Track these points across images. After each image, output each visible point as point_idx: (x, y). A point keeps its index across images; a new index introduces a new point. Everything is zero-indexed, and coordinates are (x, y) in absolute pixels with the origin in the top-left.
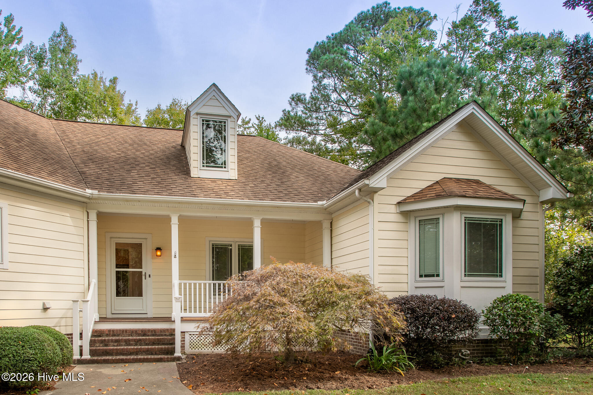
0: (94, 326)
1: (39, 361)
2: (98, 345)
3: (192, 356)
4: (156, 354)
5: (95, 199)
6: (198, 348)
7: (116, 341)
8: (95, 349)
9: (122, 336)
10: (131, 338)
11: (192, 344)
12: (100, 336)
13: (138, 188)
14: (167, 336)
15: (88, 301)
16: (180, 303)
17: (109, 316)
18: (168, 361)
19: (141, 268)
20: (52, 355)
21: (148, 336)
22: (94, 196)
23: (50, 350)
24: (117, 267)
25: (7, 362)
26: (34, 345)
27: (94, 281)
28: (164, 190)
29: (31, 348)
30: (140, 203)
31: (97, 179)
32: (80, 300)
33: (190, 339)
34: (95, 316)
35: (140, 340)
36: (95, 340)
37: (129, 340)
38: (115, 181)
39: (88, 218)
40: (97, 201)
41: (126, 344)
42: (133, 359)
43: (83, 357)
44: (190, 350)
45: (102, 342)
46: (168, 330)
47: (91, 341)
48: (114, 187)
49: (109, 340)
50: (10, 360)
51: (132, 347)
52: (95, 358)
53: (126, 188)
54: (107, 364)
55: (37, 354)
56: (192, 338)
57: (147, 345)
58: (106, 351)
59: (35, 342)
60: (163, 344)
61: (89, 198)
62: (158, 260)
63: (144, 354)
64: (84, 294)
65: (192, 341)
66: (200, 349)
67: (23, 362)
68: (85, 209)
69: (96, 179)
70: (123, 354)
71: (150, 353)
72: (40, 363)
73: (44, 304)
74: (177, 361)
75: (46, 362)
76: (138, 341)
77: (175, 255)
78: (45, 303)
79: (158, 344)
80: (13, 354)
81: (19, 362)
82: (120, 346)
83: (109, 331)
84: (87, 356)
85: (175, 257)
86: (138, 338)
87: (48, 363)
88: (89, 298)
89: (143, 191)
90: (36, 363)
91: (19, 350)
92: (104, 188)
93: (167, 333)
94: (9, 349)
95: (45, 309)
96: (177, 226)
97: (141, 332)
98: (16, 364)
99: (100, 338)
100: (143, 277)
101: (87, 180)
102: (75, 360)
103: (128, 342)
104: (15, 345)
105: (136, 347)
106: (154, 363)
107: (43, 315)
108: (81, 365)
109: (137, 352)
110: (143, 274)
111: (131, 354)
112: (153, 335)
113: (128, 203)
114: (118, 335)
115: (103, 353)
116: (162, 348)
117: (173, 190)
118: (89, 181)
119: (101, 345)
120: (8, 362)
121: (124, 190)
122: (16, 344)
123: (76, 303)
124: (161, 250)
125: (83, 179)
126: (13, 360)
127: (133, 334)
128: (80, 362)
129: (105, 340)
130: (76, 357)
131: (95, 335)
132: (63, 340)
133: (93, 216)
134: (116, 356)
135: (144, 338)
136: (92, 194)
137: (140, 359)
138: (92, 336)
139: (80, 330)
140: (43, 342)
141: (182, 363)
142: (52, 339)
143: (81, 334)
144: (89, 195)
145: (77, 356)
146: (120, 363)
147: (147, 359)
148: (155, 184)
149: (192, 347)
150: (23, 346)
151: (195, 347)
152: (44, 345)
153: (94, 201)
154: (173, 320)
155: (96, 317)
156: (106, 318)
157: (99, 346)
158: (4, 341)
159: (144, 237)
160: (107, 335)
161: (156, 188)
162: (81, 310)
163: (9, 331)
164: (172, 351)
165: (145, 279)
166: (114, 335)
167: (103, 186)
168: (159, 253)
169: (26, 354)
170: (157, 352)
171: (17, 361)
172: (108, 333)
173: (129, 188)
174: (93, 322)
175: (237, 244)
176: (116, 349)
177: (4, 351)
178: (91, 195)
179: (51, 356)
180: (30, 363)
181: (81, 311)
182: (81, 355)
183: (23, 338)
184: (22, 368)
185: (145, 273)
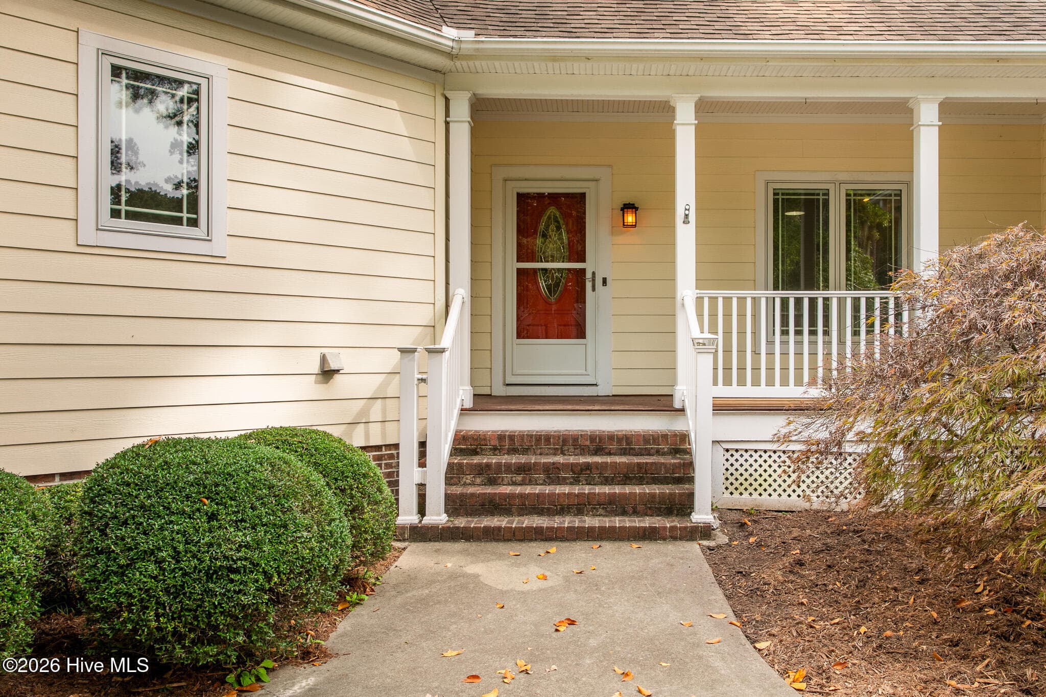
0: (458, 424)
1: (265, 573)
2: (468, 479)
3: (735, 516)
4: (635, 513)
5: (468, 57)
6: (751, 489)
7: (522, 469)
8: (462, 495)
9: (535, 454)
10: (560, 459)
11: (732, 479)
12: (475, 452)
13: (583, 26)
14: (664, 454)
15: (442, 351)
16: (711, 356)
17: (499, 390)
18: (674, 538)
19: (584, 260)
20: (314, 543)
21: (610, 454)
22: (463, 46)
23: (308, 529)
24: (519, 259)
25: (151, 577)
26: (253, 508)
27: (461, 293)
28: (654, 27)
29: (243, 520)
30: (589, 65)
31: (473, 9)
32: (420, 348)
33: (728, 465)
34: (461, 392)
35: (588, 467)
36: (460, 465)
37: (556, 467)
38: (520, 12)
39: (447, 114)
40: (471, 63)
41: (549, 478)
42: (570, 529)
43: (427, 520)
44: (727, 494)
45: (481, 470)
46: (665, 436)
47: (450, 466)
48: (517, 24)
49: (499, 465)
50: (162, 569)
51: (566, 489)
52: (461, 522)
53: (552, 25)
54: (494, 544)
55: (259, 544)
56: (732, 460)
57: (607, 481)
58: (491, 502)
59: (259, 498)
60: (656, 481)
61: (450, 55)
62: (629, 238)
63: (601, 511)
64: (434, 329)
65: (732, 470)
66: (755, 495)
67: (209, 578)
68: (439, 90)
69: (469, 9)
70: (540, 512)
71: (620, 511)
72: (269, 578)
73: (324, 359)
74: (701, 539)
75: (292, 571)
76: (582, 470)
77: (687, 216)
78: (328, 357)
79: (640, 481)
80: (175, 548)
81: (195, 580)
82: (530, 483)
83: (501, 437)
84: (437, 517)
85: (686, 221)
86: (582, 460)
87: (300, 574)
88: (446, 341)
89: (597, 30)
90: (257, 581)
91: (197, 531)
92: (490, 27)
93: (665, 447)
94: (162, 529)
95: (327, 374)
96: (692, 130)
97: (588, 443)
98: (183, 586)
99: (476, 460)
100: (589, 285)
101: (445, 12)
102: (403, 528)
103: (552, 474)
104: (184, 512)
105: (576, 490)
106: (635, 545)
107: (321, 391)
108: (421, 545)
109: (580, 506)
110: (589, 275)
111: (563, 510)
112: (623, 452)
113: (557, 65)
114: (525, 451)
115: (483, 505)
116: (653, 496)
117: (681, 27)
118: (451, 12)
119: (478, 480)
120: (155, 578)
121: (545, 29)
122: (187, 509)
123: (411, 356)
124: (637, 209)
125: (437, 9)
126: (173, 571)
127: (566, 448)
128: (420, 534)
129: (488, 465)
130: (407, 517)
131: (461, 450)
132: (365, 476)
133: (461, 110)
134: (520, 515)
135: (598, 459)
136: (459, 41)
137: (591, 529)
138: (456, 451)
139: (420, 435)
140: (286, 497)
141: (719, 547)
142: (319, 481)
143: (423, 445)
144: (450, 43)
145: (411, 514)
146: (531, 540)
147: (612, 529)
148: (628, 14)
149: (731, 489)
150: (212, 517)
151: (741, 489)
152: (290, 509)
153: (464, 63)
154: (677, 405)
155: (465, 396)
156: (490, 395)
157: (473, 484)
158: (149, 497)
159: (591, 177)
160: (495, 450)
161: (633, 22)
162: (424, 376)
163: (175, 458)
164: (684, 506)
165: (594, 289)
166: (513, 451)
167: (487, 23)
168: (630, 219)
169: (219, 546)
170: (640, 508)
171: (185, 574)
172: (496, 443)
173: (560, 25)
174: (456, 412)
175: (844, 188)
176: (521, 496)
177: (145, 533)
178: (455, 45)
179: (311, 549)
180: (232, 581)
181: (423, 380)
182: (422, 511)
183: (217, 485)
184: (203, 601)
185: (594, 273)
